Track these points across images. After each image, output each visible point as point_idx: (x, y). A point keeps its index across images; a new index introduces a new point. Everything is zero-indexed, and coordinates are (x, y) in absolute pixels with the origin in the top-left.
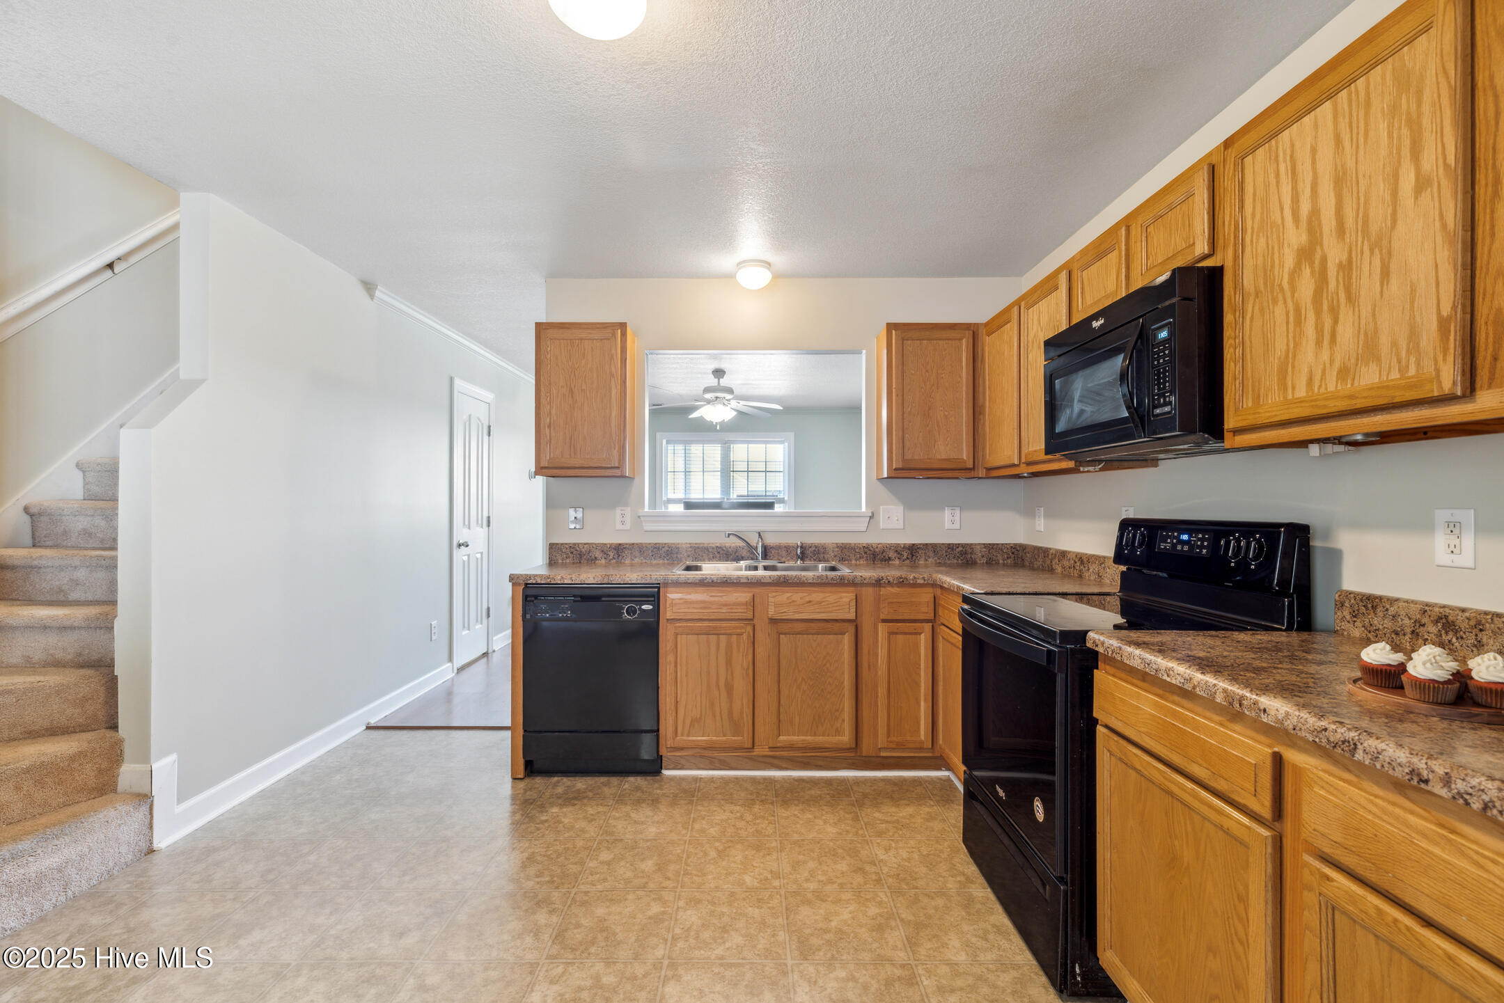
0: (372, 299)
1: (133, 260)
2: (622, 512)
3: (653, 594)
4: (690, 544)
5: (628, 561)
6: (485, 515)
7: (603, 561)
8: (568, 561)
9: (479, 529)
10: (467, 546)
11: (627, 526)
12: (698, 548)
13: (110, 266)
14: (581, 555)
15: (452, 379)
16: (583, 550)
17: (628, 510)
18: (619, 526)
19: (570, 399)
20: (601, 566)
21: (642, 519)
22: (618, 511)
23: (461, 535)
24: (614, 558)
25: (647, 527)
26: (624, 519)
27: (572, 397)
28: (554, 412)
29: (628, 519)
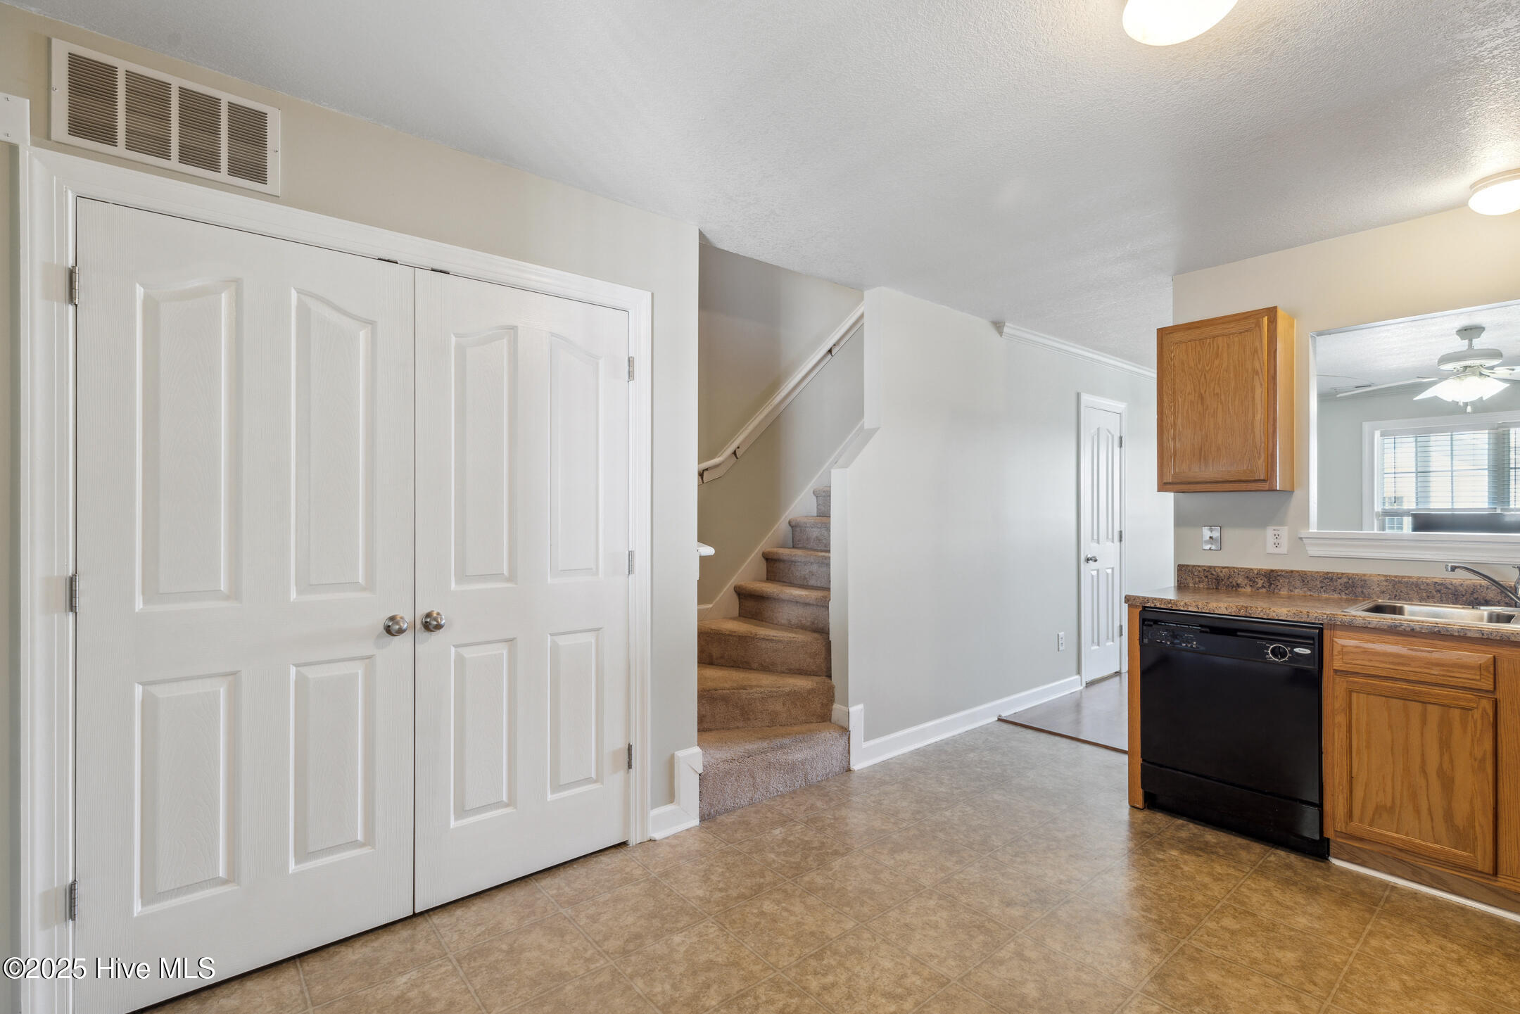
0: (1001, 336)
1: (842, 343)
2: (1276, 532)
3: (1315, 636)
4: (1386, 576)
5: (1284, 592)
6: (1117, 529)
7: (1248, 589)
8: (1201, 585)
9: (1110, 543)
10: (1096, 561)
11: (1284, 549)
12: (1399, 582)
13: (830, 351)
14: (1218, 580)
15: (1078, 395)
16: (1221, 575)
17: (1284, 532)
18: (1271, 549)
19: (1200, 405)
20: (1245, 595)
21: (1305, 541)
22: (1270, 532)
23: (1088, 549)
24: (1263, 587)
25: (1313, 551)
26: (1278, 541)
27: (1202, 404)
28: (1179, 422)
29: (1284, 541)
